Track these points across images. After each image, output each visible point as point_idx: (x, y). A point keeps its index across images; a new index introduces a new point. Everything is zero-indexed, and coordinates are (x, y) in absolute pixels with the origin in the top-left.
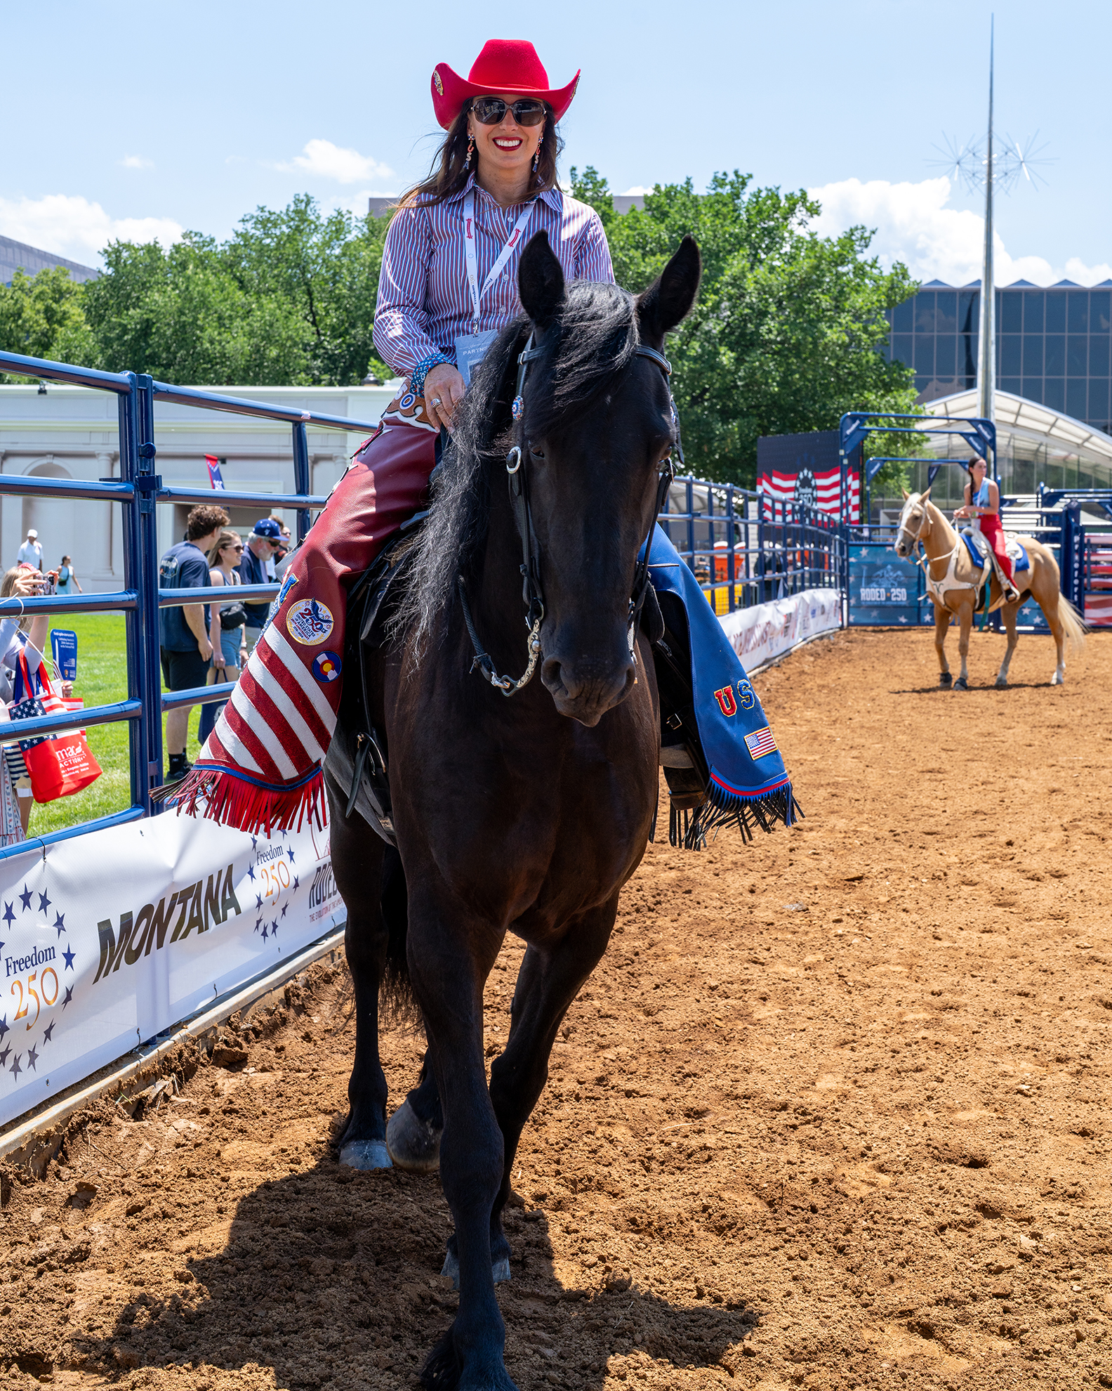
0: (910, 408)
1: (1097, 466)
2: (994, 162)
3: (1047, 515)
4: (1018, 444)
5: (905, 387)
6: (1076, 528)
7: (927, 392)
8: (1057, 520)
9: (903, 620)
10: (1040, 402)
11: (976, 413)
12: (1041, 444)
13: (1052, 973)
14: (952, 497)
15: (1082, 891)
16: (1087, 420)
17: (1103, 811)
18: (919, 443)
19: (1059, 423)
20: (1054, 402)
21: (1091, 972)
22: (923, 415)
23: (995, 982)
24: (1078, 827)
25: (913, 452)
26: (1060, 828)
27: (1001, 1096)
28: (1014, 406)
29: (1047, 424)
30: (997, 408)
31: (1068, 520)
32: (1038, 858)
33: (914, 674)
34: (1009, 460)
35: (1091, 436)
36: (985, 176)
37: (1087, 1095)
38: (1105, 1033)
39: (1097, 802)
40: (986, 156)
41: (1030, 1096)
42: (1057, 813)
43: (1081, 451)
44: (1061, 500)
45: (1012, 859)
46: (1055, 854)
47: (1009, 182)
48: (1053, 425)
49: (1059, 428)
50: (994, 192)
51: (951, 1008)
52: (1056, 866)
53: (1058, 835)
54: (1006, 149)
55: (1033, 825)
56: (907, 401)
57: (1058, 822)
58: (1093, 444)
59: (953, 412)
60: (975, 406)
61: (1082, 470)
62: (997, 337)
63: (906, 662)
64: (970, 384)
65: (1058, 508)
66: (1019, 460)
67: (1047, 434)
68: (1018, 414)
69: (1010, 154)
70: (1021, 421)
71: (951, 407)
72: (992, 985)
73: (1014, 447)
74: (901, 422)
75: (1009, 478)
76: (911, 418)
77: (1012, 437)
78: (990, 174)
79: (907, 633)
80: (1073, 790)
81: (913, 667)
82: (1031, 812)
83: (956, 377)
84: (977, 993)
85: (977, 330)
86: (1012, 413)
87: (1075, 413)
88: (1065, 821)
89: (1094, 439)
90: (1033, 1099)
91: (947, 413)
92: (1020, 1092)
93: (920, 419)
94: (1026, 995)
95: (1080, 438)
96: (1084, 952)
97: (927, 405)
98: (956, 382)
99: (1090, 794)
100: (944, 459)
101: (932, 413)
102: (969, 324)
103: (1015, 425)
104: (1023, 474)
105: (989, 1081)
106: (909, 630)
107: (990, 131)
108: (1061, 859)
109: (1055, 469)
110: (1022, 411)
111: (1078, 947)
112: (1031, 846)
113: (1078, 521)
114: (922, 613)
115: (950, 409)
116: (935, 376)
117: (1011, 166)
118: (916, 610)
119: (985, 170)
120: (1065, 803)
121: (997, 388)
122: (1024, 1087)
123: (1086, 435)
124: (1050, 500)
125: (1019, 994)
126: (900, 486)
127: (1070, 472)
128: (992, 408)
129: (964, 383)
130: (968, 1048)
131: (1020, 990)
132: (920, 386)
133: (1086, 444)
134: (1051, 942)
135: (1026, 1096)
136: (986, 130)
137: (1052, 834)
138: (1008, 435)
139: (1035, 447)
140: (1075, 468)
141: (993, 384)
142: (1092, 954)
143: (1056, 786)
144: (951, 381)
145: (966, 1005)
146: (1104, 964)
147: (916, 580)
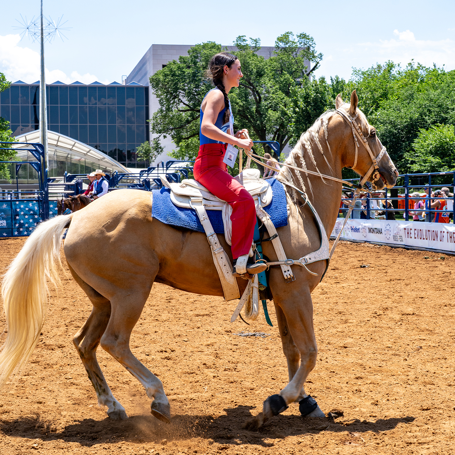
0: (8, 139)
1: (93, 163)
2: (44, 28)
3: (68, 186)
4: (58, 154)
5: (5, 129)
6: (81, 191)
7: (16, 131)
8: (73, 187)
9: (5, 234)
10: (67, 135)
11: (39, 141)
12: (68, 154)
13: (54, 392)
14: (30, 178)
15: (70, 353)
16: (88, 143)
17: (84, 316)
18: (12, 154)
19: (76, 144)
20: (74, 136)
21: (71, 390)
22: (14, 142)
23: (27, 398)
24: (72, 324)
25: (11, 158)
26: (65, 326)
27: (25, 450)
28: (56, 137)
29: (71, 145)
30: (48, 138)
31: (77, 188)
32: (53, 340)
33: (8, 259)
34: (55, 161)
35: (90, 150)
36: (40, 34)
37: (63, 445)
38: (74, 417)
39: (82, 313)
40: (40, 26)
41: (38, 449)
42: (64, 319)
43: (86, 157)
44: (75, 179)
45: (41, 341)
46: (61, 337)
47: (51, 37)
48: (74, 146)
49: (76, 147)
50: (44, 42)
51: (6, 412)
52: (61, 343)
53: (63, 328)
54: (49, 23)
55: (53, 325)
56: (6, 135)
57: (64, 323)
58: (91, 153)
59: (29, 140)
60: (39, 137)
61: (87, 165)
62: (48, 107)
63: (5, 254)
64: (37, 128)
65: (73, 182)
66: (59, 161)
67: (71, 150)
68: (58, 141)
69: (50, 25)
70: (59, 144)
71: (28, 137)
72: (26, 400)
73: (57, 155)
74: (4, 145)
75: (55, 169)
76: (8, 143)
77: (56, 151)
78: (42, 34)
79: (7, 240)
80: (72, 308)
81: (8, 256)
82: (53, 319)
83: (30, 124)
84: (19, 404)
85: (39, 104)
86: (55, 140)
87: (83, 140)
88: (67, 322)
89: (91, 152)
90: (39, 450)
91: (26, 141)
92: (33, 448)
93: (11, 144)
94: (41, 403)
95: (85, 151)
96: (68, 381)
97: (16, 138)
98: (30, 126)
99: (79, 309)
100: (25, 162)
101: (18, 141)
102: (35, 101)
103: (57, 146)
104: (61, 168)
105: (20, 444)
106: (8, 239)
107: (42, 15)
108: (63, 339)
109: (75, 165)
110: (60, 140)
111: (66, 379)
112: (51, 335)
113: (82, 188)
114: (14, 231)
115: (27, 139)
116: (20, 124)
117: (52, 31)
118: (11, 230)
119: (40, 31)
120: (68, 314)
121: (48, 129)
122: (35, 445)
123: (88, 150)
124: (70, 179)
125: (38, 403)
126: (5, 174)
127: (82, 166)
128: (46, 138)
129: (34, 127)
130: (12, 430)
131: (38, 401)
132: (14, 129)
133: (88, 154)
134: (54, 377)
135: (36, 449)
136: (40, 14)
137: (61, 329)
138: (54, 150)
139: (66, 155)
140: (84, 164)
141: (46, 128)
142: (72, 381)
143: (65, 306)
144: (28, 126)
145: (13, 410)
146: (77, 385)
147: (10, 216)
